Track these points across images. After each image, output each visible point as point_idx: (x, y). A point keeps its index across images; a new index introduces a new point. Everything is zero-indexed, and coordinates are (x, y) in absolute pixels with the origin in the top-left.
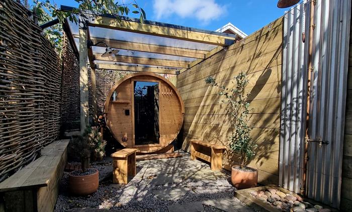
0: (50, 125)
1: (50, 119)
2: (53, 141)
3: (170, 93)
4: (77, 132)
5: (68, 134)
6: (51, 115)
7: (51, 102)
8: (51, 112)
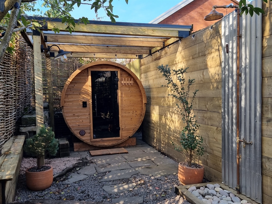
0: (7, 123)
1: (7, 118)
2: (9, 138)
3: (131, 82)
4: (33, 127)
5: (23, 130)
6: (7, 113)
7: (7, 101)
8: (7, 111)
